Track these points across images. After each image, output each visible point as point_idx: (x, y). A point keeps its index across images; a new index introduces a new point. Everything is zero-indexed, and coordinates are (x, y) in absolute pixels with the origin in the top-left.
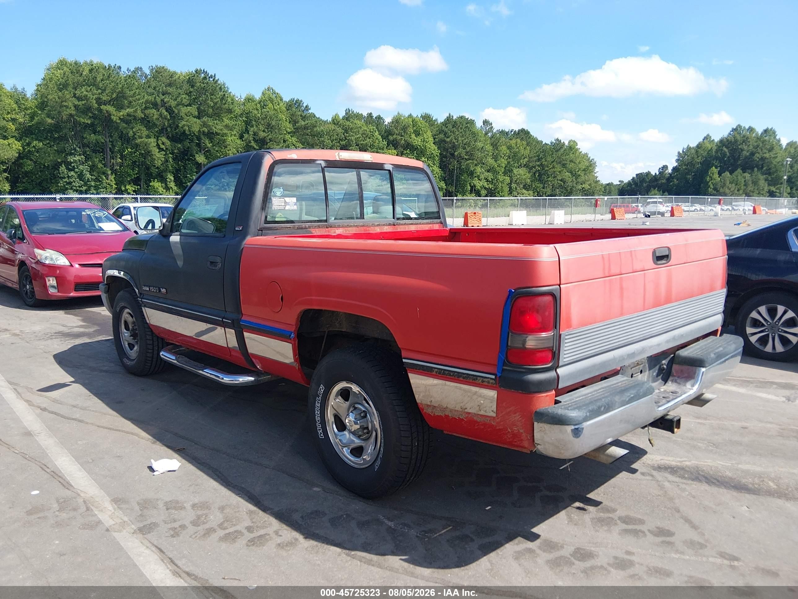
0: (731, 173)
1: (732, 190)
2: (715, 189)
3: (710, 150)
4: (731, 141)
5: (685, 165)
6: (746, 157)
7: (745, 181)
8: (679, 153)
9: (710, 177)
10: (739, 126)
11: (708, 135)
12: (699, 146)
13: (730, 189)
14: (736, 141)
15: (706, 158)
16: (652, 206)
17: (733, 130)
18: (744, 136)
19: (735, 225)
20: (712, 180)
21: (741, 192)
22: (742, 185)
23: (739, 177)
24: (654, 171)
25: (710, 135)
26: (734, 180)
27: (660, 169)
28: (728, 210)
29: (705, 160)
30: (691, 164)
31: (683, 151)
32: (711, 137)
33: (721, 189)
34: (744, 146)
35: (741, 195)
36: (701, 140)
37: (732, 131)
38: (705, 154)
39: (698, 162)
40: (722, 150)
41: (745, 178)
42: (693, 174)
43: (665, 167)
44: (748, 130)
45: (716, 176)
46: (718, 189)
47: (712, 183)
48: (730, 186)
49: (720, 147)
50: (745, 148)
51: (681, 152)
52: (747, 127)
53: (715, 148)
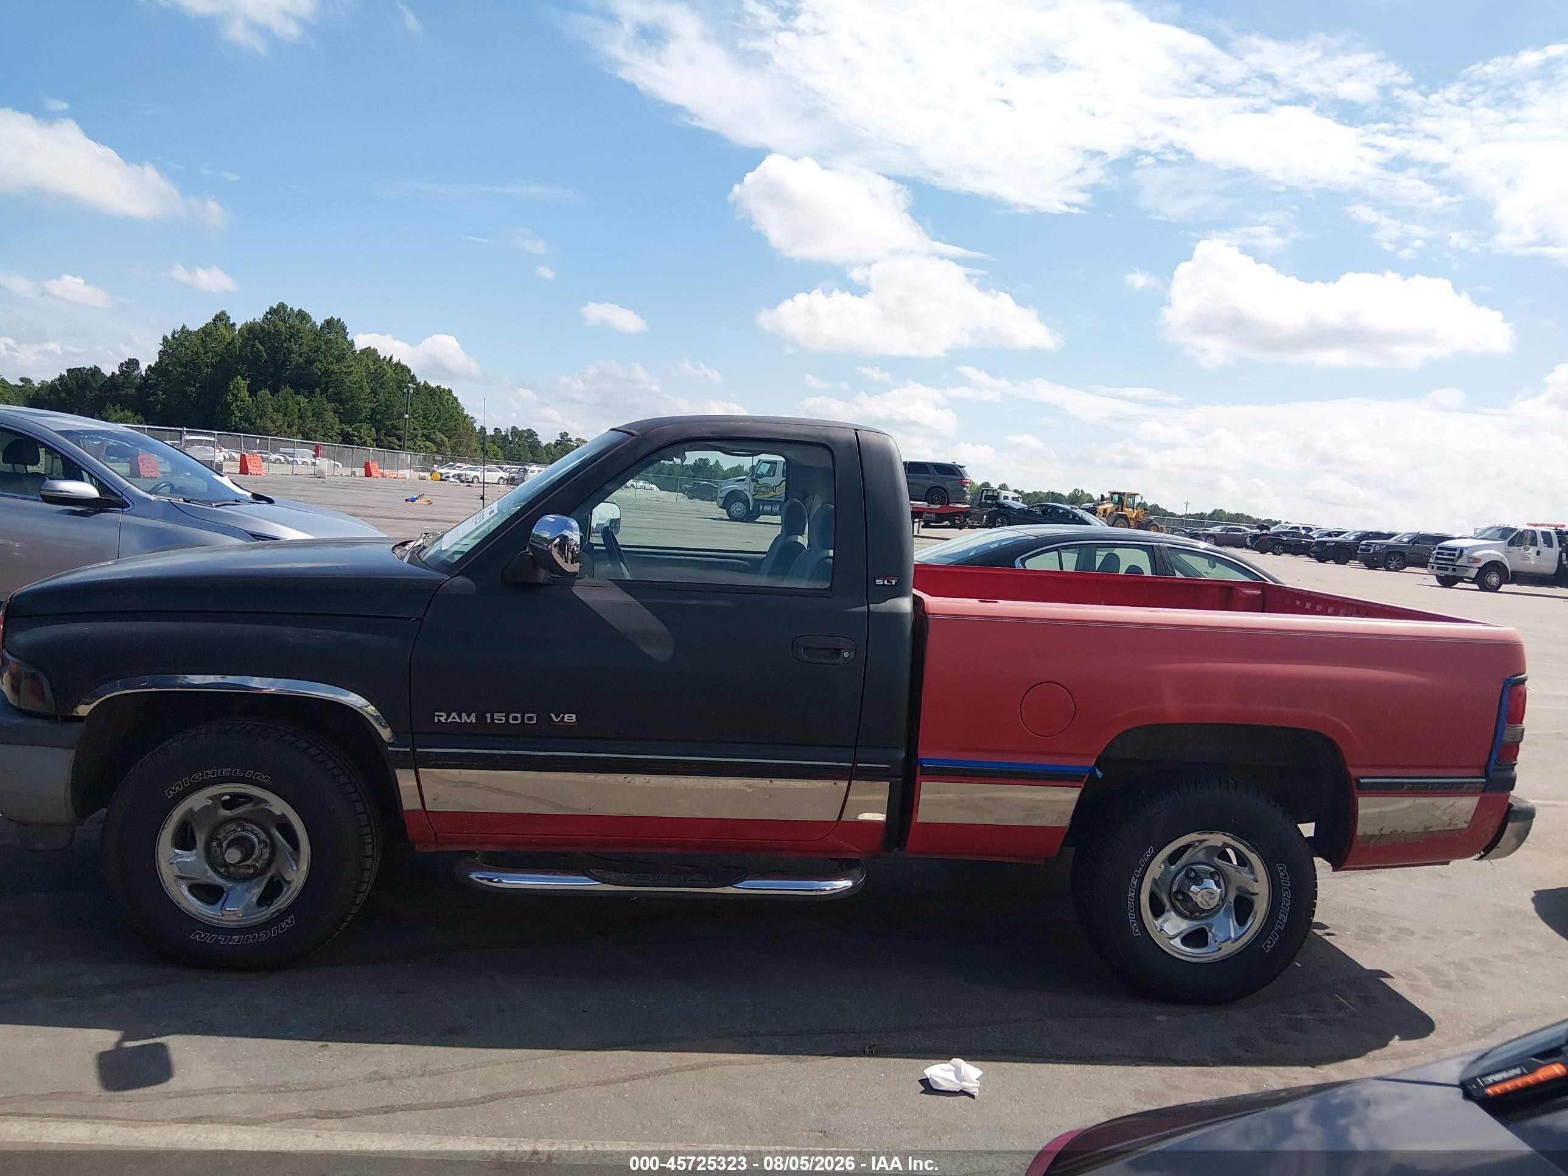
0: (274, 391)
1: (277, 424)
2: (246, 419)
3: (229, 344)
4: (269, 332)
5: (181, 365)
6: (298, 365)
7: (299, 410)
8: (165, 338)
9: (233, 394)
10: (282, 306)
11: (223, 313)
12: (206, 331)
13: (274, 423)
14: (278, 333)
15: (222, 356)
16: (199, 449)
17: (272, 311)
18: (292, 327)
19: (406, 500)
20: (236, 400)
21: (295, 429)
22: (296, 416)
23: (290, 402)
24: (110, 368)
25: (228, 314)
26: (280, 406)
27: (122, 364)
28: (278, 461)
29: (220, 361)
30: (193, 363)
31: (173, 337)
32: (229, 317)
33: (258, 421)
34: (293, 344)
35: (294, 436)
36: (210, 320)
37: (270, 313)
38: (220, 348)
39: (207, 363)
40: (253, 346)
41: (299, 404)
42: (198, 385)
43: (133, 363)
44: (297, 315)
45: (244, 394)
46: (253, 420)
47: (237, 406)
48: (275, 417)
49: (249, 339)
50: (296, 348)
51: (170, 337)
52: (296, 310)
53: (239, 341)
